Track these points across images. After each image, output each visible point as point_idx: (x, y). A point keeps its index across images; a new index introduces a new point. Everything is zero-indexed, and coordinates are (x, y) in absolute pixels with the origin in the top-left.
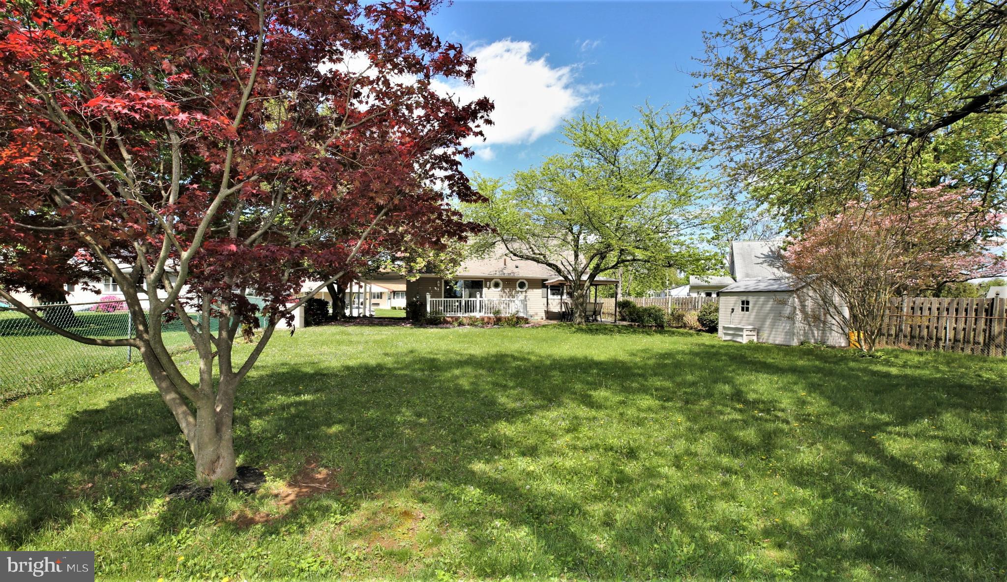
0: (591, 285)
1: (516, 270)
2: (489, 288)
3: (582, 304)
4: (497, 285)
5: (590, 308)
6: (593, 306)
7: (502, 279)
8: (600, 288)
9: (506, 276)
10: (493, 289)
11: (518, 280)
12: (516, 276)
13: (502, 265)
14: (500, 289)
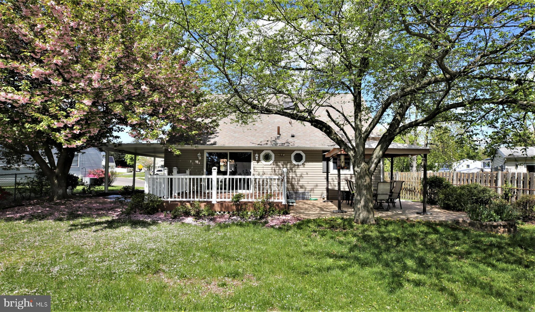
0: (385, 156)
1: (291, 140)
2: (258, 161)
3: (368, 188)
4: (267, 158)
5: (384, 189)
6: (388, 187)
7: (273, 151)
8: (396, 160)
9: (279, 147)
10: (263, 162)
11: (293, 151)
12: (291, 147)
13: (276, 135)
14: (271, 162)
